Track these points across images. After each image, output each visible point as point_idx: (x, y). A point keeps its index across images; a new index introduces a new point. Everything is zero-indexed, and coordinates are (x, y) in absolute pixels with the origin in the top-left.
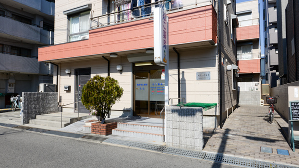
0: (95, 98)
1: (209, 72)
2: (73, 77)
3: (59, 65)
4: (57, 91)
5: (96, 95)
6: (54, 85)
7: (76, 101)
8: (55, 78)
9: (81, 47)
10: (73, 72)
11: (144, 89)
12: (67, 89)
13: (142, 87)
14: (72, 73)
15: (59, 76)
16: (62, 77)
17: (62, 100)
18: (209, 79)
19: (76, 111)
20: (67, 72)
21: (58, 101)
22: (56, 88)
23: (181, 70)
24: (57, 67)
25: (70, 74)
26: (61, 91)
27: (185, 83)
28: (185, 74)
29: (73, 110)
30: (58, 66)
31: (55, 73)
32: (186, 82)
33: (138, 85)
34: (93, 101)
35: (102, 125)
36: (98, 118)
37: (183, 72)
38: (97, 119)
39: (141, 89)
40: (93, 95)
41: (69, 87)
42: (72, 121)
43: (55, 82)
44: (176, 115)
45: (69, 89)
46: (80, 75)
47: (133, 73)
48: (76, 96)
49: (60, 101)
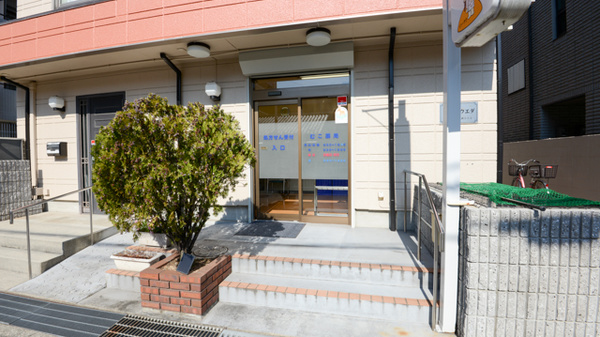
0: (157, 184)
1: (476, 103)
2: (72, 119)
3: (31, 88)
4: (28, 157)
5: (160, 171)
6: (20, 141)
7: (83, 184)
8: (21, 123)
9: (94, 24)
10: (72, 105)
11: (283, 148)
12: (57, 151)
13: (278, 143)
14: (68, 109)
15: (32, 116)
16: (41, 120)
17: (44, 181)
18: (475, 121)
19: (86, 209)
20: (53, 104)
21: (34, 184)
22: (24, 150)
23: (397, 99)
24: (24, 91)
25: (62, 111)
26: (41, 158)
27: (408, 133)
28: (408, 108)
29: (76, 207)
30: (27, 90)
31: (21, 110)
32: (412, 129)
33: (265, 138)
34: (149, 199)
35: (185, 278)
36: (159, 240)
37: (402, 104)
38: (155, 243)
39: (274, 148)
40: (147, 171)
41: (63, 147)
42: (70, 247)
43: (21, 135)
44: (517, 242)
45: (62, 151)
46: (91, 113)
47: (253, 107)
48: (83, 169)
49: (39, 184)
